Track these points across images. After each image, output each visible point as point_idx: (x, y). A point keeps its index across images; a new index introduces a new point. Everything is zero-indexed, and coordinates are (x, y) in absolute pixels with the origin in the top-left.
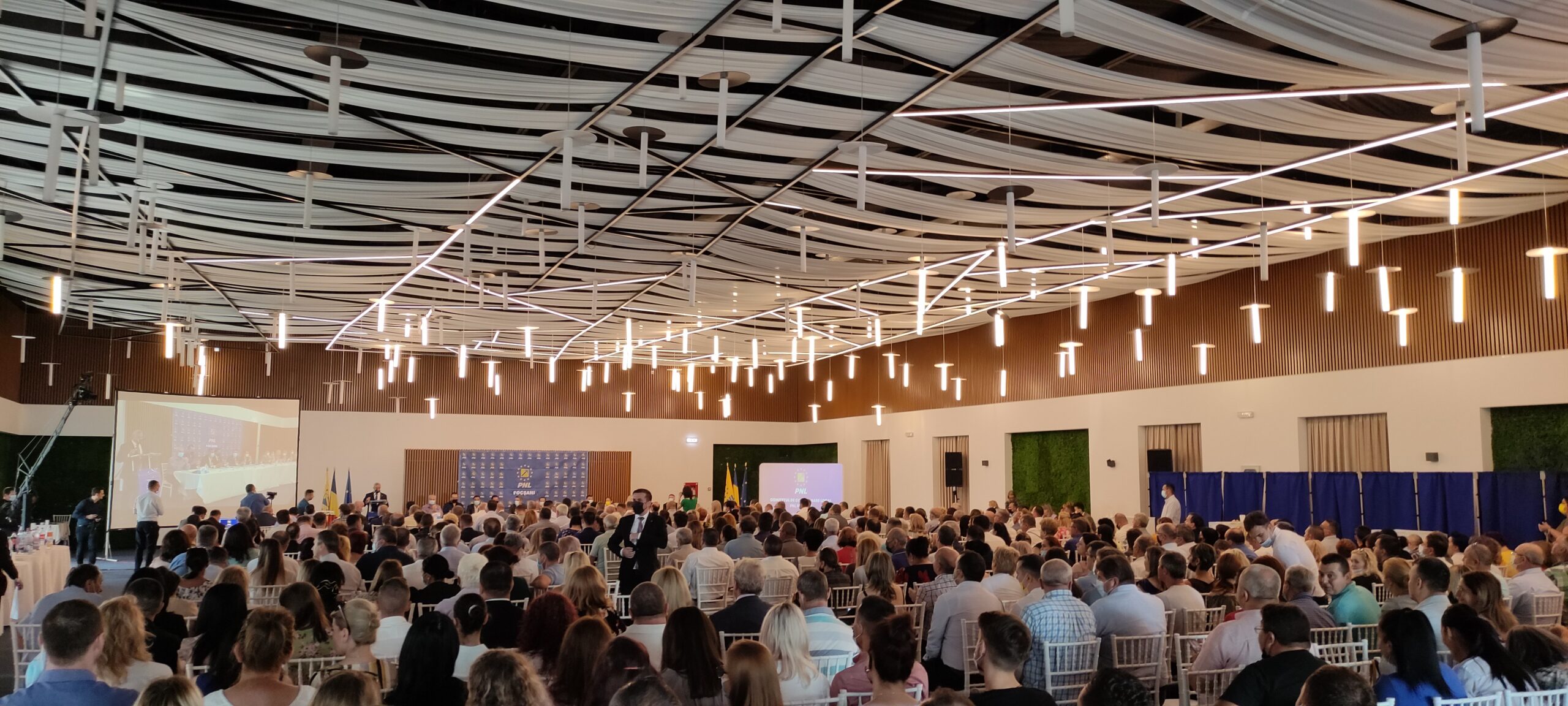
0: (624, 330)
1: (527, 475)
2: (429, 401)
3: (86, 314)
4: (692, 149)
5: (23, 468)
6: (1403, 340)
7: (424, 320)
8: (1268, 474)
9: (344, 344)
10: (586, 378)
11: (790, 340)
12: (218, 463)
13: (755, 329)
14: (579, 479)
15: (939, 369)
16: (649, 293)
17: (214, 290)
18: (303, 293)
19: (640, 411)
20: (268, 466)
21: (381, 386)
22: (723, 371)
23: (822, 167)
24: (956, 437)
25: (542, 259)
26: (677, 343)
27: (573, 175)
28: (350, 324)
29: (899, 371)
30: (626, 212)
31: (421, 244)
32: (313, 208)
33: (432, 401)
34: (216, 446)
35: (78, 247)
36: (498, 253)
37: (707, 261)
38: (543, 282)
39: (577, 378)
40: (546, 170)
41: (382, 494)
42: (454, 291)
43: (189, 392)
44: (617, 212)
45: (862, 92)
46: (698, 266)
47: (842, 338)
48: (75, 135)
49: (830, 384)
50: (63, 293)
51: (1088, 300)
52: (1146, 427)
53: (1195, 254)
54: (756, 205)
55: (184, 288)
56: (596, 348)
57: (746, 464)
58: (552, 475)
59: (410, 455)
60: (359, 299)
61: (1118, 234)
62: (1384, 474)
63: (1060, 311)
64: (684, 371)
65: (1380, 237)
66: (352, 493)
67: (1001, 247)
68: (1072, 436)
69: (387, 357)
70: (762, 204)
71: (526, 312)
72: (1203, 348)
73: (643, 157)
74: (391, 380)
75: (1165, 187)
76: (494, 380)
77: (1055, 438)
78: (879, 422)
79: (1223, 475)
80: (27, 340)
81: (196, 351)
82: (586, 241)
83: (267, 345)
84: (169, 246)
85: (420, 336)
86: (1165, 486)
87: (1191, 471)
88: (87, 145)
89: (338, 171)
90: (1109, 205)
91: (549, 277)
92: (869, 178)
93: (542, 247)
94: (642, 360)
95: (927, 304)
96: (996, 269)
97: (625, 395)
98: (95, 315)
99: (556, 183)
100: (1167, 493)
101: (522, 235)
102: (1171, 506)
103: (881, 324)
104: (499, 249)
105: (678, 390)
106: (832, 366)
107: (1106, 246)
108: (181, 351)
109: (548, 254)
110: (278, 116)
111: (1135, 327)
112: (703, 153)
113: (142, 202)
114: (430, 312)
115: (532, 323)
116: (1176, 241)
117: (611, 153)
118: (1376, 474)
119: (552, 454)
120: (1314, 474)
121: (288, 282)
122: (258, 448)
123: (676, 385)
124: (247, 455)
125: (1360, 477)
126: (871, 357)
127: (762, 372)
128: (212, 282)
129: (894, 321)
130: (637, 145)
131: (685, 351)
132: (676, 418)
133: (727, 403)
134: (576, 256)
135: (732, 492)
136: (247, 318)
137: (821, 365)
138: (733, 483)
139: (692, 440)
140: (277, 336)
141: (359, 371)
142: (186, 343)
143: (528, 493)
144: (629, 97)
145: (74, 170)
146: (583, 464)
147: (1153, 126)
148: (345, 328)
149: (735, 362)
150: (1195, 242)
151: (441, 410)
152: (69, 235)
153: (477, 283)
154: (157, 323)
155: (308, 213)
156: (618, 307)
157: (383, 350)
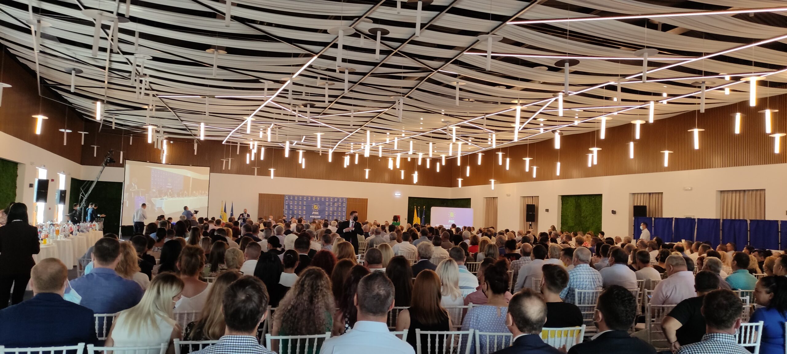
0: (366, 138)
1: (317, 208)
2: (271, 170)
3: (111, 122)
4: (402, 41)
5: (83, 194)
6: (777, 150)
7: (269, 129)
8: (698, 219)
9: (231, 141)
10: (347, 161)
11: (449, 144)
12: (172, 195)
13: (431, 138)
14: (342, 211)
15: (525, 161)
16: (378, 118)
17: (170, 111)
18: (213, 114)
19: (372, 179)
20: (195, 198)
21: (248, 162)
22: (414, 160)
23: (468, 51)
24: (533, 197)
25: (327, 99)
26: (392, 144)
27: (343, 54)
28: (234, 131)
29: (504, 161)
30: (368, 75)
31: (269, 89)
32: (218, 70)
33: (272, 170)
34: (171, 187)
35: (108, 88)
36: (306, 95)
37: (409, 101)
38: (327, 111)
39: (342, 161)
40: (330, 51)
41: (247, 214)
42: (284, 114)
43: (158, 162)
44: (364, 74)
45: (491, 10)
46: (403, 104)
47: (475, 144)
48: (107, 31)
49: (468, 168)
50: (101, 112)
51: (606, 127)
52: (633, 194)
53: (665, 102)
54: (434, 72)
55: (157, 110)
56: (352, 146)
57: (424, 207)
58: (329, 209)
59: (261, 196)
60: (238, 118)
61: (624, 90)
62: (762, 221)
63: (590, 132)
64: (395, 160)
65: (767, 94)
66: (234, 213)
67: (560, 97)
68: (593, 198)
69: (251, 148)
70: (437, 71)
71: (318, 126)
72: (667, 153)
73: (378, 45)
74: (253, 159)
75: (651, 64)
76: (302, 160)
77: (585, 199)
78: (493, 188)
79: (674, 219)
80: (85, 134)
81: (162, 142)
82: (348, 89)
83: (195, 140)
84: (150, 89)
85: (267, 137)
86: (642, 224)
87: (657, 217)
88: (112, 36)
89: (231, 51)
90: (619, 74)
91: (330, 108)
92: (493, 57)
93: (327, 92)
94: (374, 153)
95: (520, 126)
96: (556, 108)
97: (365, 171)
98: (116, 123)
99: (334, 59)
100: (643, 227)
101: (317, 86)
102: (645, 234)
103: (496, 137)
104: (306, 93)
105: (392, 169)
106: (469, 159)
107: (617, 96)
108: (155, 140)
109: (330, 96)
110: (201, 22)
111: (630, 141)
112: (408, 43)
113: (138, 66)
114: (272, 125)
115: (321, 131)
116: (655, 94)
117: (362, 42)
118: (758, 221)
119: (329, 198)
120: (723, 220)
121: (205, 108)
122: (190, 189)
123: (391, 166)
124: (185, 192)
125: (749, 222)
126: (490, 155)
127: (434, 161)
128: (169, 107)
129: (503, 136)
130: (375, 38)
131: (396, 148)
132: (390, 183)
133: (415, 176)
134: (344, 97)
135: (417, 220)
136: (186, 126)
137: (464, 158)
138: (418, 216)
139: (398, 194)
140: (200, 136)
141: (238, 153)
142: (158, 138)
143: (317, 217)
144: (372, 12)
145: (107, 49)
146: (344, 204)
147: (646, 30)
148: (232, 133)
149: (420, 156)
150: (665, 95)
151: (276, 175)
152: (104, 82)
153: (295, 111)
154: (144, 127)
155: (215, 72)
156: (363, 125)
157: (249, 144)
